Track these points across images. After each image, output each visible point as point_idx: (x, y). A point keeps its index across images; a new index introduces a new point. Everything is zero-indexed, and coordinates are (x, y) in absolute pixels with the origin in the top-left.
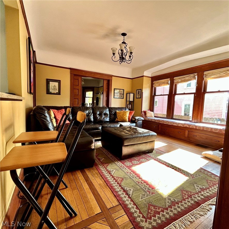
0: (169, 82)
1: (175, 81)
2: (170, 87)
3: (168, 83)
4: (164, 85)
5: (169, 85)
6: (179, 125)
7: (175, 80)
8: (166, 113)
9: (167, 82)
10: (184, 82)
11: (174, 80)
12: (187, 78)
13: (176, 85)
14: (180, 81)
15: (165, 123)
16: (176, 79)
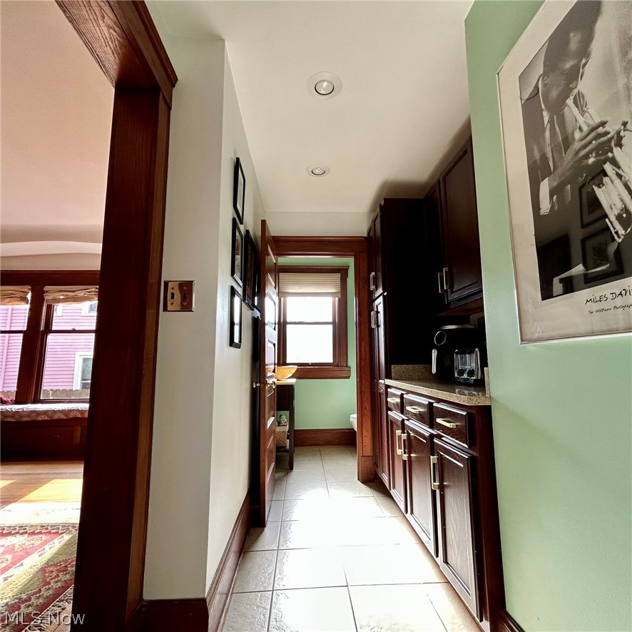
0: (29, 296)
1: (48, 297)
2: (30, 310)
3: (24, 299)
4: (9, 302)
5: (27, 303)
6: (56, 417)
7: (48, 294)
8: (13, 388)
9: (22, 295)
10: (74, 301)
11: (44, 292)
12: (81, 294)
13: (50, 309)
14: (62, 297)
15: (10, 420)
16: (51, 292)
